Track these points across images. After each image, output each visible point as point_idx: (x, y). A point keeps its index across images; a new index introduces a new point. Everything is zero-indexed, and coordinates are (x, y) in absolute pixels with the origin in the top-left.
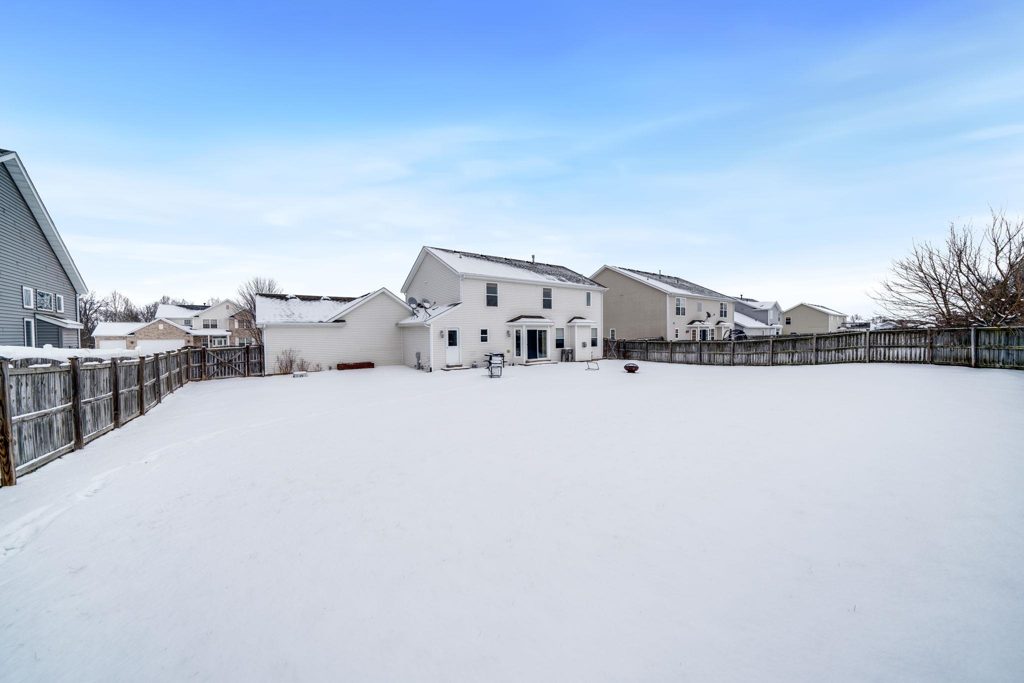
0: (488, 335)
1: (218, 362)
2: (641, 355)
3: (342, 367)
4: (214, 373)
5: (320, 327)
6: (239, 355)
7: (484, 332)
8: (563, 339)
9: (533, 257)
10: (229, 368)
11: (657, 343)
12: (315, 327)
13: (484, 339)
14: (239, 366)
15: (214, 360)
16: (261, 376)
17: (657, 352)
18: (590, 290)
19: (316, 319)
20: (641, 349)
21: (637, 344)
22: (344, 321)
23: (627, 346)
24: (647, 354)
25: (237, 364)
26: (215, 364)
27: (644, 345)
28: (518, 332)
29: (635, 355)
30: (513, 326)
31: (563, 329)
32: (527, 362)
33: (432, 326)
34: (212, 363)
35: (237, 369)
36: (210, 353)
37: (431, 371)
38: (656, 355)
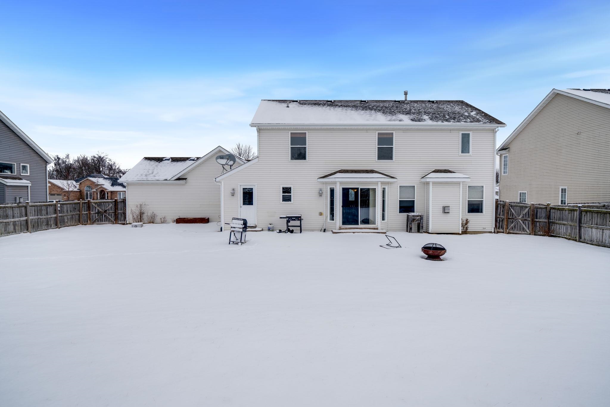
0: (292, 194)
1: (98, 211)
2: (571, 231)
3: (180, 221)
4: (96, 220)
5: (167, 184)
6: (111, 207)
7: (287, 190)
8: (414, 201)
9: (406, 94)
10: (105, 216)
11: (597, 212)
12: (162, 184)
13: (286, 199)
14: (111, 215)
15: (96, 209)
16: (124, 224)
17: (597, 228)
18: (470, 130)
19: (162, 178)
20: (572, 220)
21: (567, 212)
22: (186, 179)
23: (552, 215)
24: (580, 230)
25: (110, 214)
26: (96, 213)
27: (577, 214)
28: (332, 191)
29: (562, 230)
30: (326, 183)
31: (414, 186)
32: (340, 229)
33: (223, 183)
34: (94, 212)
35: (110, 217)
36: (93, 204)
37: (221, 231)
38: (594, 233)
